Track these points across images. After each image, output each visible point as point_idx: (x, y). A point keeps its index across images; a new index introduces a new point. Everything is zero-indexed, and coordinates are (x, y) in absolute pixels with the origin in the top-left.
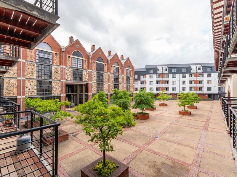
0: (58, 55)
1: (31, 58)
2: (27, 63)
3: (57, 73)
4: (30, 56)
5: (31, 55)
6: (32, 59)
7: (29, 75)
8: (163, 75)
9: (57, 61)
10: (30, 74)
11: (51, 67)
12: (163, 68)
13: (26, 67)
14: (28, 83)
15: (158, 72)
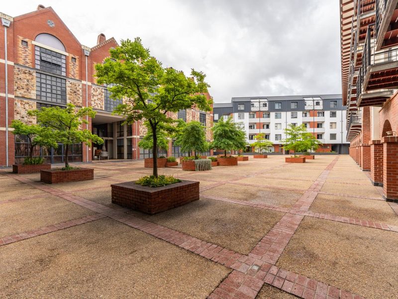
0: (77, 60)
1: (24, 60)
2: (18, 68)
3: (75, 94)
4: (23, 57)
5: (24, 55)
6: (27, 63)
7: (22, 91)
8: (260, 114)
9: (76, 72)
10: (23, 89)
11: (63, 81)
12: (259, 102)
13: (16, 76)
14: (19, 104)
15: (253, 109)
